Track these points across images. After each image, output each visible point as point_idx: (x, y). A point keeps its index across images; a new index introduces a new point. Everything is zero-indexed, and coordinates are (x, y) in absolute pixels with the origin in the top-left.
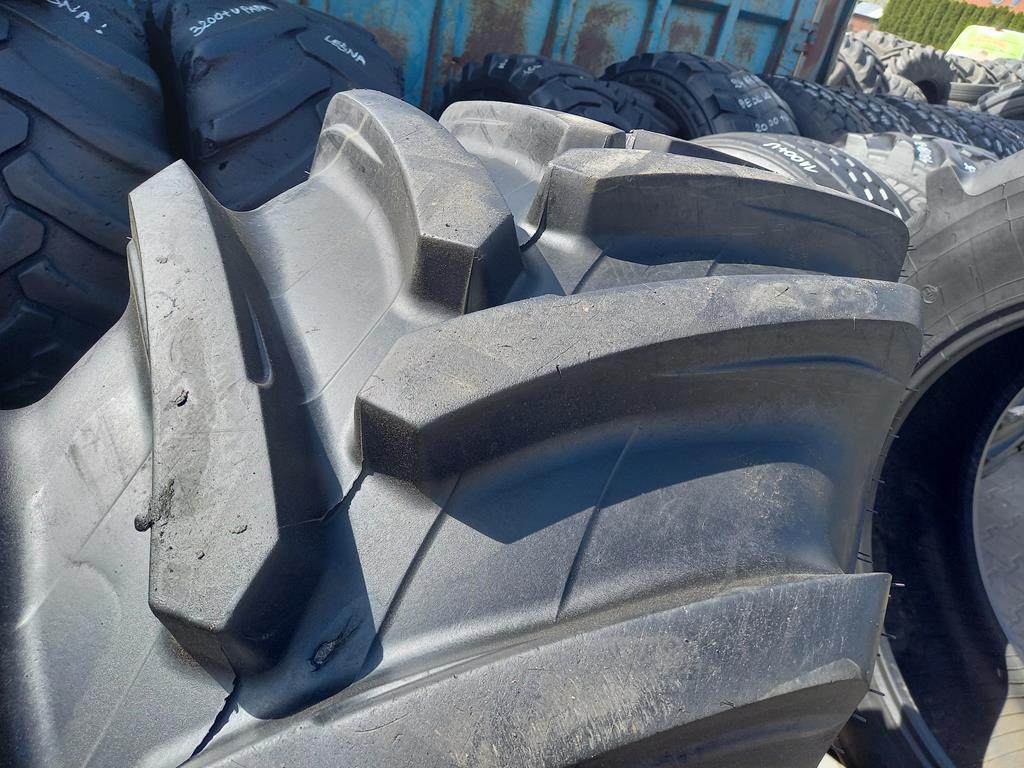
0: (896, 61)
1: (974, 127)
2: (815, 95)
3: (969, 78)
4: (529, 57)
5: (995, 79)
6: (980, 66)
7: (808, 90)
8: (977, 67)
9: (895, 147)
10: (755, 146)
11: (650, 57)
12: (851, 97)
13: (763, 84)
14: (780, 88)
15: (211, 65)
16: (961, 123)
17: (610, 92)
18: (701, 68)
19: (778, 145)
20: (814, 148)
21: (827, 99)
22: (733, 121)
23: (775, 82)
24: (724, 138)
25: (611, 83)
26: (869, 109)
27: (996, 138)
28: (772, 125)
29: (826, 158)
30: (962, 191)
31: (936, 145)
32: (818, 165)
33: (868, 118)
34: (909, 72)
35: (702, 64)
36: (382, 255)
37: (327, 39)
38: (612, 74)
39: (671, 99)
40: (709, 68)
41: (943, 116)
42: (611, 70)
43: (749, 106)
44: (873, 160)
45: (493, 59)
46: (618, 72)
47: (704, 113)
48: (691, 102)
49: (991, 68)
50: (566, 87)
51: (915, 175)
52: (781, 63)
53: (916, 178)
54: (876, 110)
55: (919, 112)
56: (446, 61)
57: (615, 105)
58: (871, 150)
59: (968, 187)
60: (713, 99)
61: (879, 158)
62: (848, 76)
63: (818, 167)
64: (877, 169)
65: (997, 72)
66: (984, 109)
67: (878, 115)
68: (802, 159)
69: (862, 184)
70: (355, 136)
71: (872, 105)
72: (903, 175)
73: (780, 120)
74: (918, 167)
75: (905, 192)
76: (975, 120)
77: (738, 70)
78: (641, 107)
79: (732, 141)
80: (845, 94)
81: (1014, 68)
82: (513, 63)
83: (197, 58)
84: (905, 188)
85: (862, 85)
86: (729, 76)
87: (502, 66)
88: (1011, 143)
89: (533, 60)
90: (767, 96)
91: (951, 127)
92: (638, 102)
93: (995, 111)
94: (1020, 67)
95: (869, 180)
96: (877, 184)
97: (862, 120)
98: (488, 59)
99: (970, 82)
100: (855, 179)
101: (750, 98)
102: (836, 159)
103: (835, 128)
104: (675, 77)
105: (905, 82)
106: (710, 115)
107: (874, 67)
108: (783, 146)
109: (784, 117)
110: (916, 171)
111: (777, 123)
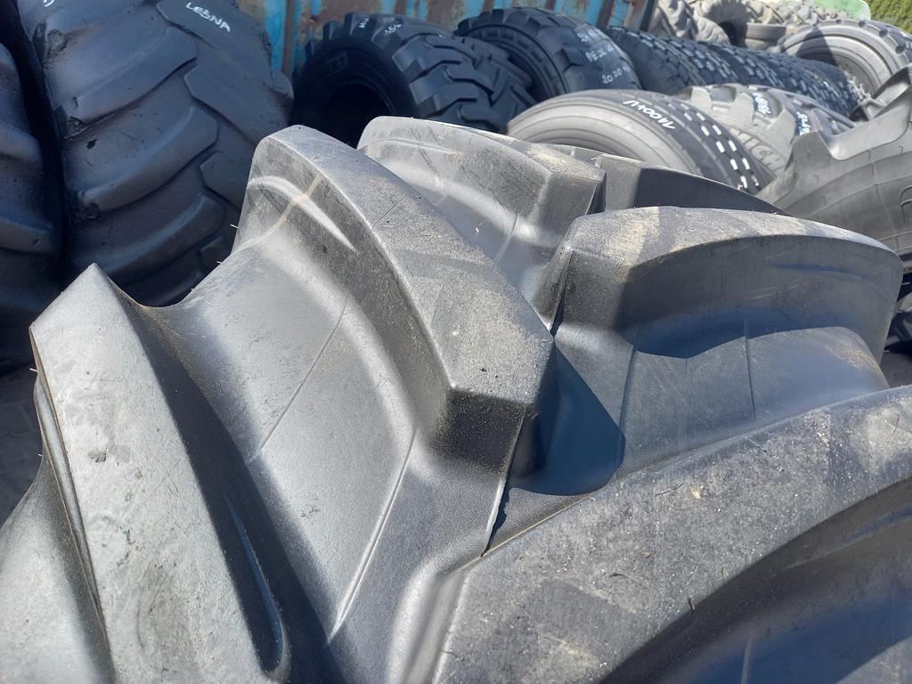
0: (701, 4)
1: (781, 69)
2: (651, 45)
3: (759, 19)
4: (388, 16)
5: (781, 19)
6: (768, 7)
7: (644, 41)
8: (766, 8)
9: (736, 100)
10: (615, 104)
11: (500, 12)
12: (679, 46)
13: (605, 36)
14: (618, 39)
15: (68, 39)
16: (771, 66)
17: (466, 47)
18: (550, 23)
19: (637, 103)
20: (668, 104)
21: (660, 49)
22: (582, 74)
23: (614, 34)
24: (586, 96)
25: (467, 39)
26: (696, 56)
27: (801, 79)
28: (616, 76)
29: (680, 112)
30: (830, 155)
31: (772, 96)
32: (674, 121)
33: (695, 64)
34: (712, 14)
35: (550, 19)
36: (376, 379)
37: (188, 6)
38: (464, 29)
39: (524, 53)
40: (557, 24)
41: (756, 59)
42: (464, 24)
43: (596, 59)
44: (717, 112)
45: (354, 17)
46: (470, 26)
47: (554, 65)
48: (542, 55)
49: (778, 9)
50: (427, 45)
51: (756, 125)
52: (613, 13)
53: (756, 128)
54: (702, 57)
55: (737, 57)
56: (304, 20)
57: (474, 61)
58: (715, 102)
59: (836, 151)
60: (563, 52)
61: (723, 110)
62: (663, 21)
63: (675, 124)
64: (721, 119)
65: (782, 12)
66: (783, 50)
67: (704, 61)
68: (660, 116)
69: (714, 137)
70: (304, 201)
71: (697, 53)
72: (745, 125)
73: (623, 71)
74: (759, 118)
75: (747, 142)
76: (782, 63)
77: (582, 24)
78: (497, 62)
79: (594, 99)
80: (674, 43)
81: (795, 8)
82: (373, 23)
83: (52, 32)
84: (748, 137)
85: (675, 28)
86: (576, 30)
87: (362, 26)
88: (812, 83)
89: (393, 19)
90: (610, 49)
91: (764, 69)
92: (494, 57)
93: (792, 51)
94: (800, 8)
95: (719, 132)
96: (726, 137)
97: (691, 68)
98: (348, 18)
99: (760, 22)
100: (707, 133)
101: (596, 50)
102: (689, 114)
103: (669, 75)
104: (525, 31)
105: (710, 24)
106: (561, 67)
107: (685, 11)
108: (641, 104)
109: (627, 68)
110: (756, 121)
111: (620, 74)
